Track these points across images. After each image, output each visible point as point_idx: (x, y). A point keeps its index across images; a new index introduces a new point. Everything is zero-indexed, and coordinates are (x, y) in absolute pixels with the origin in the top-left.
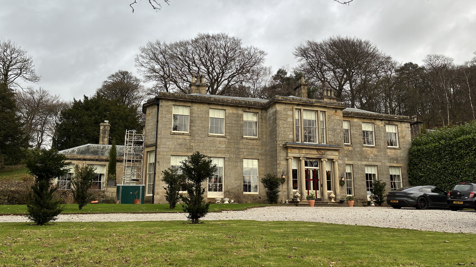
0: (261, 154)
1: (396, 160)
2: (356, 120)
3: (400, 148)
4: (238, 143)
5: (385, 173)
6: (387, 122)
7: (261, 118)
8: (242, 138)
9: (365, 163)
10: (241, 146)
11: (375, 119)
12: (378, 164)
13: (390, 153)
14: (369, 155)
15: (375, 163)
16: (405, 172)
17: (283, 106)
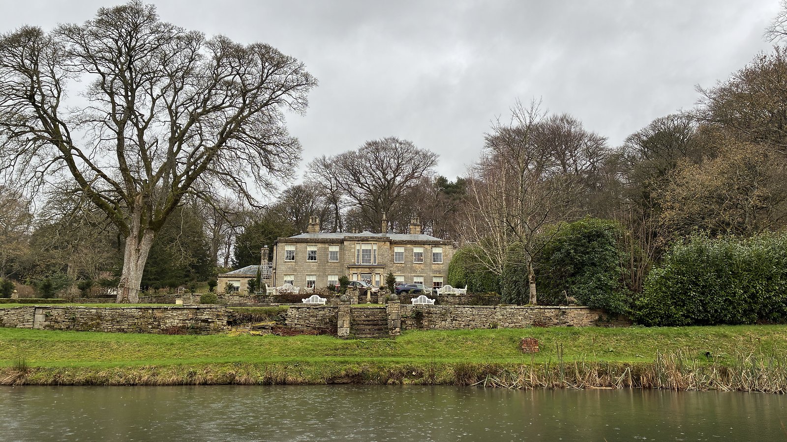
0: (339, 272)
1: (440, 272)
2: (409, 246)
3: (443, 264)
4: (325, 266)
5: (429, 281)
6: (434, 246)
7: (340, 249)
8: (328, 262)
9: (414, 275)
10: (327, 267)
11: (424, 244)
12: (423, 275)
13: (434, 267)
14: (417, 269)
15: (421, 275)
16: (446, 280)
17: (349, 242)
